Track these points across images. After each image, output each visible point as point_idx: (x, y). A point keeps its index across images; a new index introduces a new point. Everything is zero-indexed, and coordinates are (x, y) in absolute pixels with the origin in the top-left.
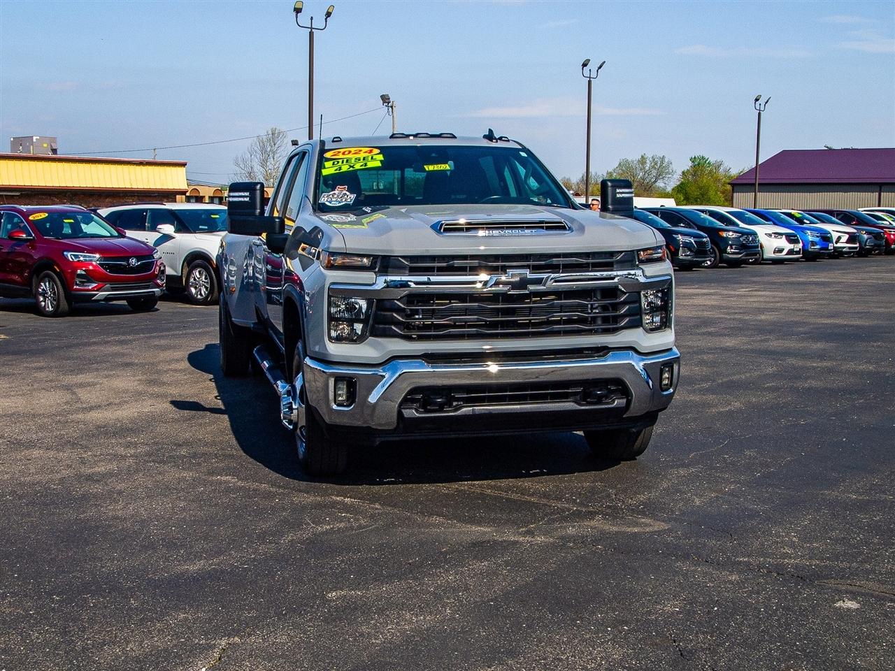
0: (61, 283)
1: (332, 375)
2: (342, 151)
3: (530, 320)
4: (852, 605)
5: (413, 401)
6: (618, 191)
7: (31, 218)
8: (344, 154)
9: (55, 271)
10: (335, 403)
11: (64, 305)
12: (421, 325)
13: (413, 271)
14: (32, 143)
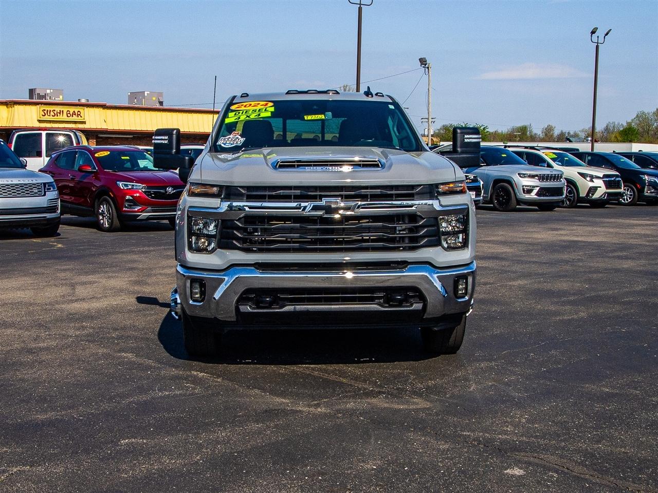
0: (115, 207)
1: (188, 277)
2: (245, 104)
3: (343, 238)
4: (518, 472)
5: (249, 299)
6: (466, 136)
7: (96, 155)
8: (245, 106)
9: (110, 196)
10: (191, 299)
11: (117, 222)
12: (260, 241)
13: (250, 198)
14: (144, 97)
